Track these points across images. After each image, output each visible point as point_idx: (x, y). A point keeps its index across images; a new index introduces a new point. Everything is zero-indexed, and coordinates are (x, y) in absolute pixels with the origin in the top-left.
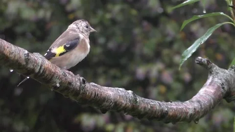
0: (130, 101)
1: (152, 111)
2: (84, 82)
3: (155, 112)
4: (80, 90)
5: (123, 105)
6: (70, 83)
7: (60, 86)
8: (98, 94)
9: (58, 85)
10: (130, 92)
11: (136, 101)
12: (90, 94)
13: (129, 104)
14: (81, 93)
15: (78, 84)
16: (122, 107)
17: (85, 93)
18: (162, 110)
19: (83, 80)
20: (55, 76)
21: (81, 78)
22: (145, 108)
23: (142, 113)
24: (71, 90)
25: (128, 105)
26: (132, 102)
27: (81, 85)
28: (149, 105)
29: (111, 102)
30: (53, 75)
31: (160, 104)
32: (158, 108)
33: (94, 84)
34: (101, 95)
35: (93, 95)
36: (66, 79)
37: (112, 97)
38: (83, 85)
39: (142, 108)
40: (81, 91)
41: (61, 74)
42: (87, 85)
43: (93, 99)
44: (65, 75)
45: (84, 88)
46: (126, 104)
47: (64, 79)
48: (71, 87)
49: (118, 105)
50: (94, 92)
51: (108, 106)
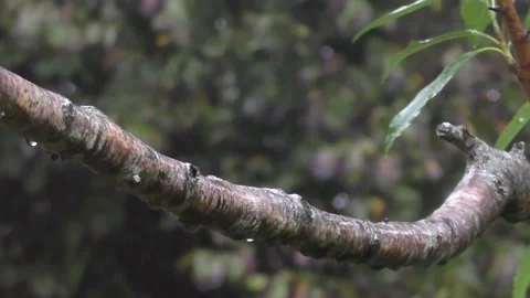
0: (296, 217)
1: (345, 241)
2: (194, 172)
3: (352, 242)
4: (185, 191)
5: (281, 227)
6: (163, 175)
7: (143, 180)
8: (224, 201)
9: (137, 178)
10: (296, 197)
11: (309, 217)
12: (207, 200)
13: (294, 225)
14: (187, 197)
15: (182, 176)
16: (277, 231)
17: (195, 198)
18: (367, 239)
19: (191, 167)
20: (130, 157)
21: (188, 165)
22: (329, 234)
23: (322, 245)
24: (166, 190)
25: (291, 226)
26: (300, 219)
27: (187, 179)
28: (339, 229)
29: (255, 218)
30: (126, 157)
31: (361, 226)
32: (357, 235)
33: (215, 178)
34: (232, 202)
35: (214, 204)
36: (154, 165)
37: (256, 207)
38: (193, 180)
39: (321, 234)
40: (189, 192)
41: (143, 153)
42: (201, 180)
43: (214, 211)
44: (152, 157)
45: (193, 186)
46: (287, 225)
47: (149, 165)
48: (166, 182)
49: (270, 225)
50: (215, 196)
51: (247, 228)
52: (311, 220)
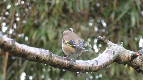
3: (65, 64)
4: (12, 46)
6: (5, 42)
8: (24, 51)
11: (51, 56)
12: (19, 49)
13: (47, 59)
14: (13, 48)
15: (11, 43)
16: (42, 59)
17: (15, 48)
18: (70, 63)
22: (58, 61)
24: (6, 46)
26: (48, 57)
27: (13, 43)
29: (34, 55)
34: (27, 51)
35: (21, 50)
43: (21, 53)
45: (14, 45)
46: (45, 58)
48: (6, 44)
49: (39, 57)
50: (22, 49)
51: (32, 58)
52: (52, 57)
